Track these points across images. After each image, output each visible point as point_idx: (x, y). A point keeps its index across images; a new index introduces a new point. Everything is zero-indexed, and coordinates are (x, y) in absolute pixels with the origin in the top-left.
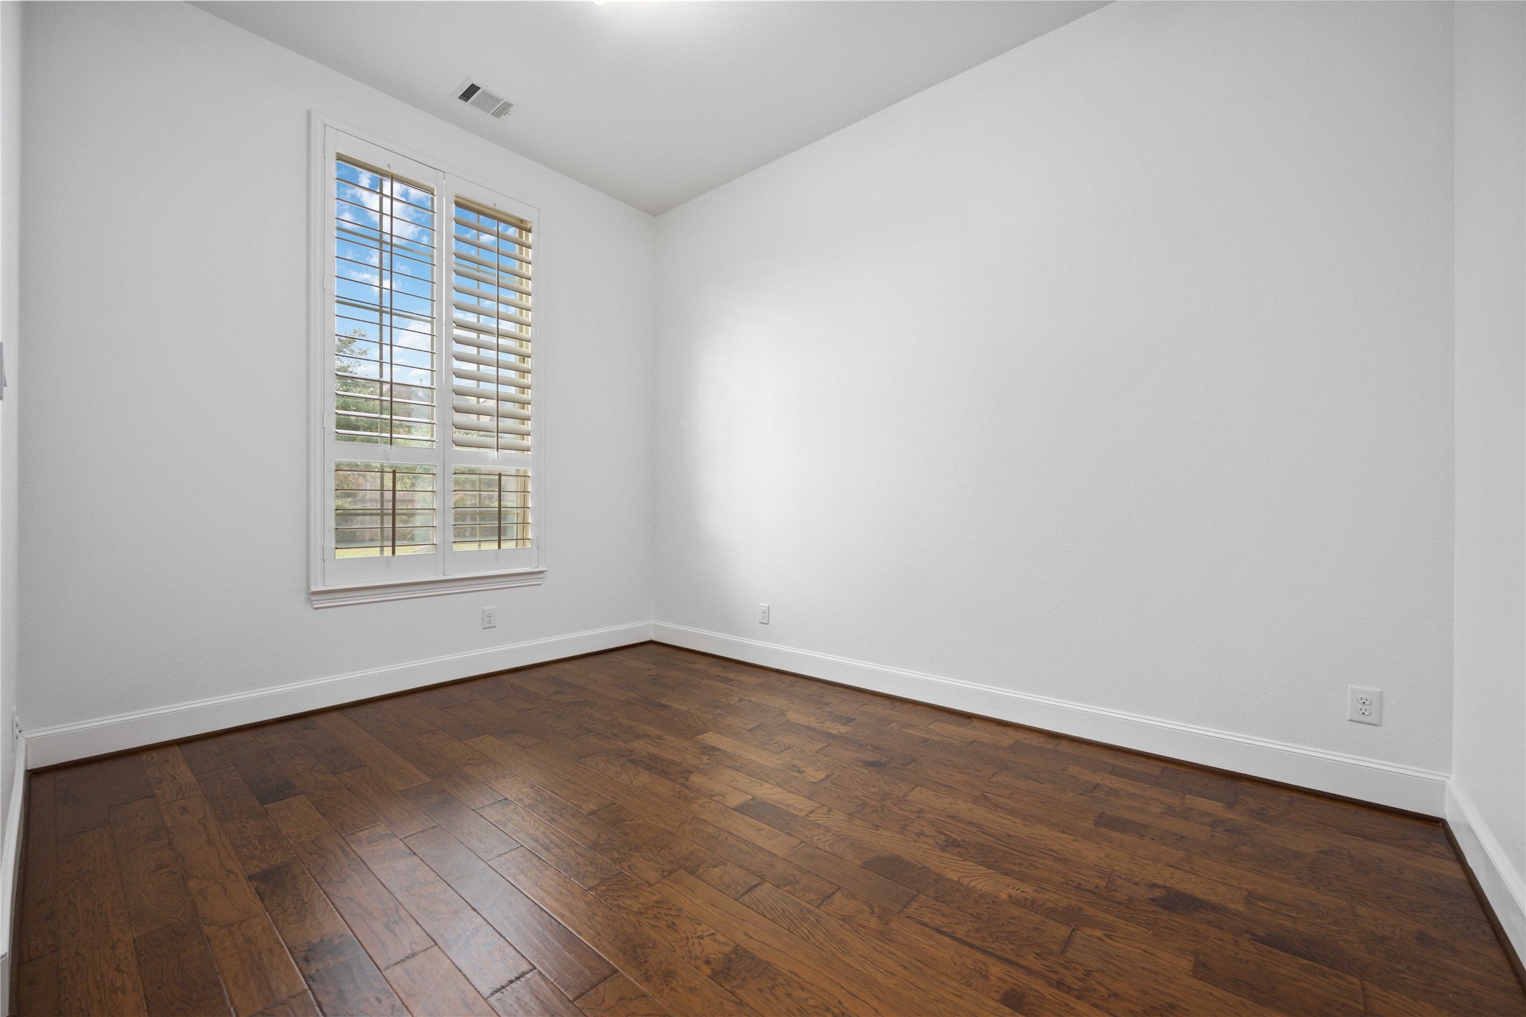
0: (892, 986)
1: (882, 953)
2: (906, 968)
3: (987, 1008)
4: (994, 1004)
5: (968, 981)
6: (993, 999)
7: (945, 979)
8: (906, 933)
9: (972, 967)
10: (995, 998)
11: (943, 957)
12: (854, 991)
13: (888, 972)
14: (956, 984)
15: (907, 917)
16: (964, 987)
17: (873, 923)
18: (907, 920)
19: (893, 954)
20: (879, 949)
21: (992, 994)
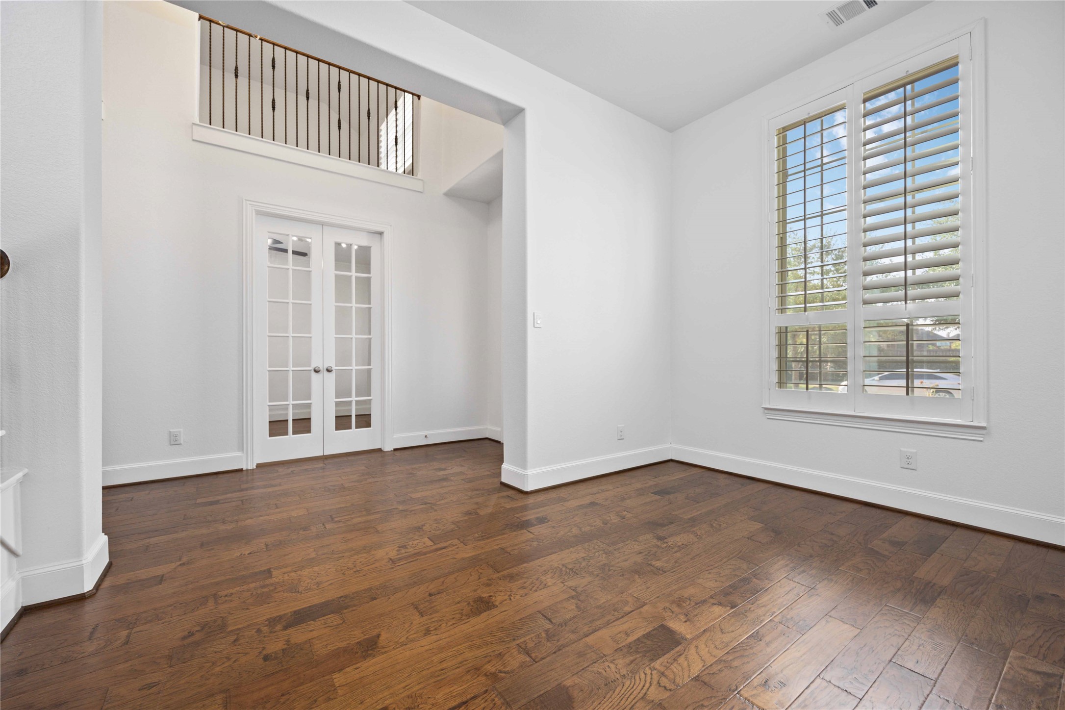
0: (434, 658)
1: (460, 663)
2: (442, 670)
3: (388, 696)
4: (387, 702)
5: (412, 698)
6: (392, 704)
7: (422, 685)
8: (472, 682)
9: (421, 706)
10: (391, 705)
11: (438, 693)
12: (441, 642)
13: (444, 661)
14: (415, 689)
15: (487, 690)
16: (409, 693)
17: (490, 668)
18: (485, 689)
19: (456, 668)
20: (465, 663)
21: (394, 706)
